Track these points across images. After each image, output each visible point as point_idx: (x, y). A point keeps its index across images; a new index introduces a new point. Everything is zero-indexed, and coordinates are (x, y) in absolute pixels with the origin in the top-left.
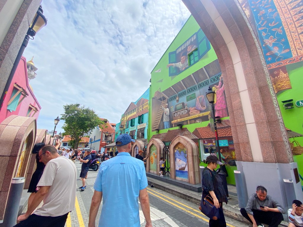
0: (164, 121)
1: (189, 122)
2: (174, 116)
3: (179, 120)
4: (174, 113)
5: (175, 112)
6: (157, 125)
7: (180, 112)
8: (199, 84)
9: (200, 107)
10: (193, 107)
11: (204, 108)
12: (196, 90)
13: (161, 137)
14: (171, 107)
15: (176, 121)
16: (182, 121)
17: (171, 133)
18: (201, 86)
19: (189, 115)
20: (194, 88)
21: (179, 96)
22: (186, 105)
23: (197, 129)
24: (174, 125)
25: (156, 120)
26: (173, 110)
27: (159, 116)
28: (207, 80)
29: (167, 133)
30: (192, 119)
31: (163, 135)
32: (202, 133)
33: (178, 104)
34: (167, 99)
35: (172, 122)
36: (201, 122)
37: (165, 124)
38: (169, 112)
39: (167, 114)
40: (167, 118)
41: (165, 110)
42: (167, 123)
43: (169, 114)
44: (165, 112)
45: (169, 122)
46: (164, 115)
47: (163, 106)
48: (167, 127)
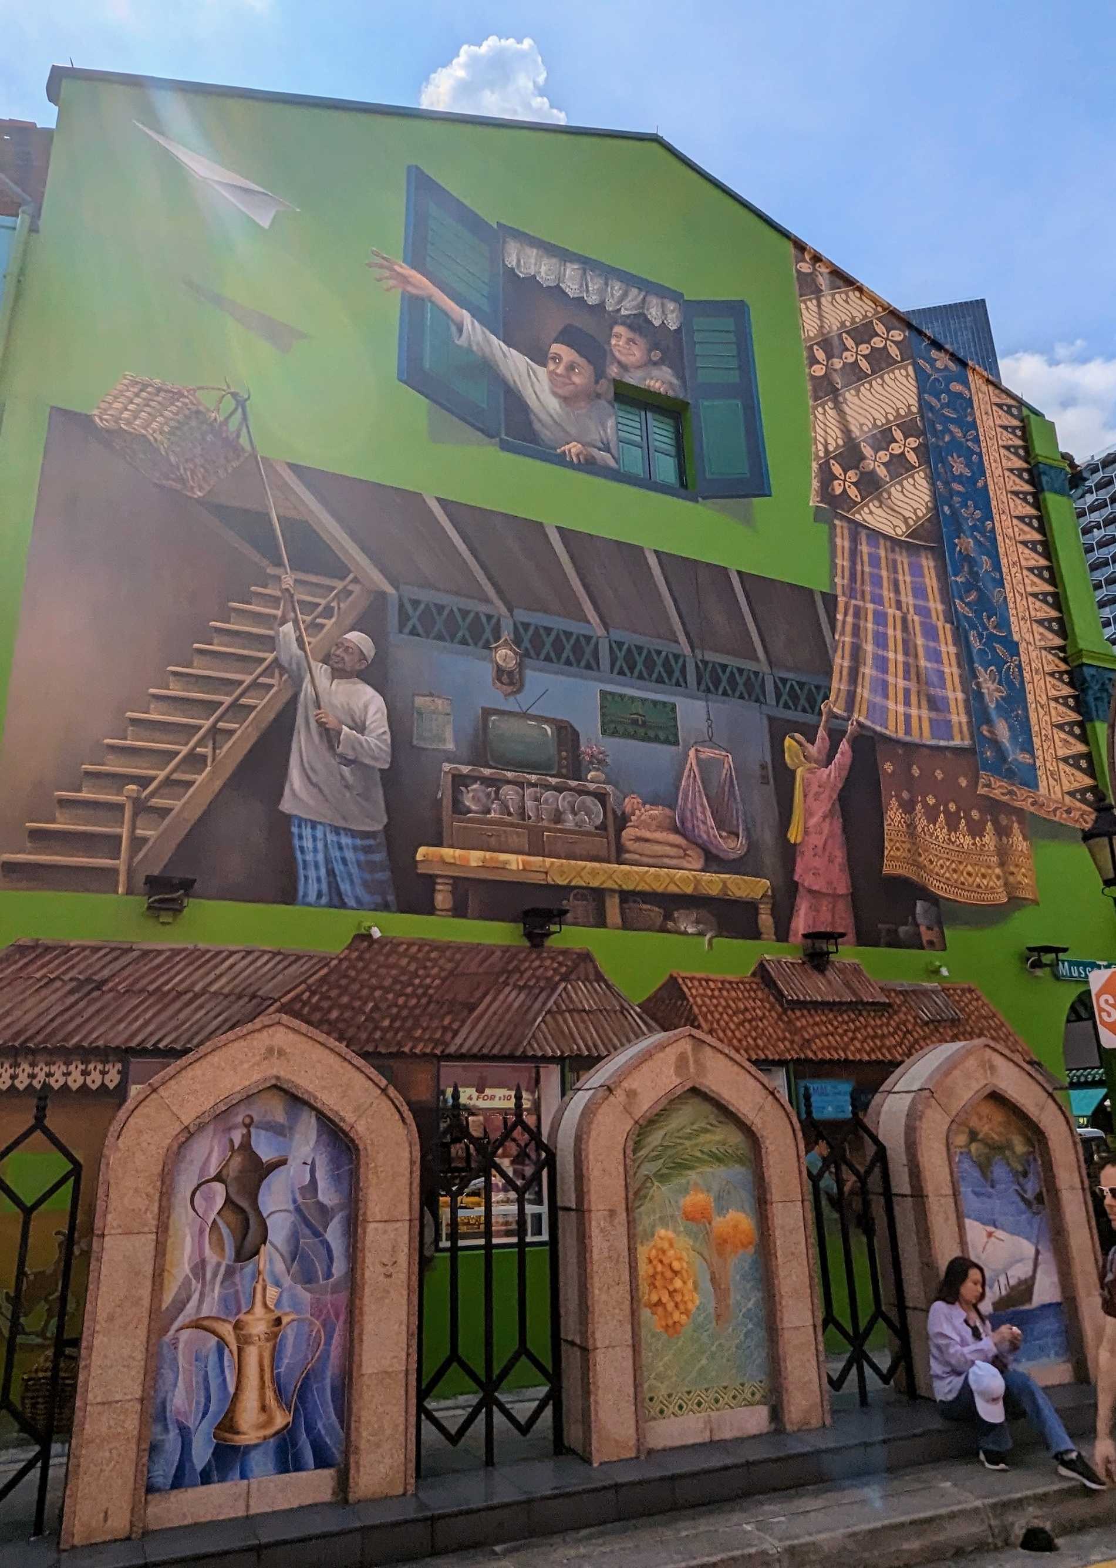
0: (287, 806)
1: (612, 905)
2: (458, 808)
3: (514, 862)
4: (459, 781)
5: (465, 769)
6: (135, 815)
7: (529, 792)
8: (705, 663)
9: (706, 826)
10: (654, 801)
11: (733, 845)
12: (678, 684)
13: (222, 987)
14: (419, 701)
15: (474, 864)
16: (543, 876)
17: (404, 971)
18: (717, 682)
19: (620, 849)
20: (666, 663)
21: (523, 645)
22: (592, 756)
23: (683, 979)
24: (453, 893)
25: (108, 741)
26: (443, 740)
27: (207, 724)
28: (756, 674)
29: (341, 961)
30: (639, 888)
31: (263, 976)
32: (717, 1016)
33: (510, 705)
34: (356, 580)
35: (422, 851)
36: (712, 938)
37: (315, 850)
38: (384, 733)
39: (358, 747)
40: (348, 795)
41: (317, 682)
42: (345, 840)
43: (392, 762)
44: (313, 712)
45: (381, 839)
46: (292, 735)
47: (289, 627)
48: (345, 887)
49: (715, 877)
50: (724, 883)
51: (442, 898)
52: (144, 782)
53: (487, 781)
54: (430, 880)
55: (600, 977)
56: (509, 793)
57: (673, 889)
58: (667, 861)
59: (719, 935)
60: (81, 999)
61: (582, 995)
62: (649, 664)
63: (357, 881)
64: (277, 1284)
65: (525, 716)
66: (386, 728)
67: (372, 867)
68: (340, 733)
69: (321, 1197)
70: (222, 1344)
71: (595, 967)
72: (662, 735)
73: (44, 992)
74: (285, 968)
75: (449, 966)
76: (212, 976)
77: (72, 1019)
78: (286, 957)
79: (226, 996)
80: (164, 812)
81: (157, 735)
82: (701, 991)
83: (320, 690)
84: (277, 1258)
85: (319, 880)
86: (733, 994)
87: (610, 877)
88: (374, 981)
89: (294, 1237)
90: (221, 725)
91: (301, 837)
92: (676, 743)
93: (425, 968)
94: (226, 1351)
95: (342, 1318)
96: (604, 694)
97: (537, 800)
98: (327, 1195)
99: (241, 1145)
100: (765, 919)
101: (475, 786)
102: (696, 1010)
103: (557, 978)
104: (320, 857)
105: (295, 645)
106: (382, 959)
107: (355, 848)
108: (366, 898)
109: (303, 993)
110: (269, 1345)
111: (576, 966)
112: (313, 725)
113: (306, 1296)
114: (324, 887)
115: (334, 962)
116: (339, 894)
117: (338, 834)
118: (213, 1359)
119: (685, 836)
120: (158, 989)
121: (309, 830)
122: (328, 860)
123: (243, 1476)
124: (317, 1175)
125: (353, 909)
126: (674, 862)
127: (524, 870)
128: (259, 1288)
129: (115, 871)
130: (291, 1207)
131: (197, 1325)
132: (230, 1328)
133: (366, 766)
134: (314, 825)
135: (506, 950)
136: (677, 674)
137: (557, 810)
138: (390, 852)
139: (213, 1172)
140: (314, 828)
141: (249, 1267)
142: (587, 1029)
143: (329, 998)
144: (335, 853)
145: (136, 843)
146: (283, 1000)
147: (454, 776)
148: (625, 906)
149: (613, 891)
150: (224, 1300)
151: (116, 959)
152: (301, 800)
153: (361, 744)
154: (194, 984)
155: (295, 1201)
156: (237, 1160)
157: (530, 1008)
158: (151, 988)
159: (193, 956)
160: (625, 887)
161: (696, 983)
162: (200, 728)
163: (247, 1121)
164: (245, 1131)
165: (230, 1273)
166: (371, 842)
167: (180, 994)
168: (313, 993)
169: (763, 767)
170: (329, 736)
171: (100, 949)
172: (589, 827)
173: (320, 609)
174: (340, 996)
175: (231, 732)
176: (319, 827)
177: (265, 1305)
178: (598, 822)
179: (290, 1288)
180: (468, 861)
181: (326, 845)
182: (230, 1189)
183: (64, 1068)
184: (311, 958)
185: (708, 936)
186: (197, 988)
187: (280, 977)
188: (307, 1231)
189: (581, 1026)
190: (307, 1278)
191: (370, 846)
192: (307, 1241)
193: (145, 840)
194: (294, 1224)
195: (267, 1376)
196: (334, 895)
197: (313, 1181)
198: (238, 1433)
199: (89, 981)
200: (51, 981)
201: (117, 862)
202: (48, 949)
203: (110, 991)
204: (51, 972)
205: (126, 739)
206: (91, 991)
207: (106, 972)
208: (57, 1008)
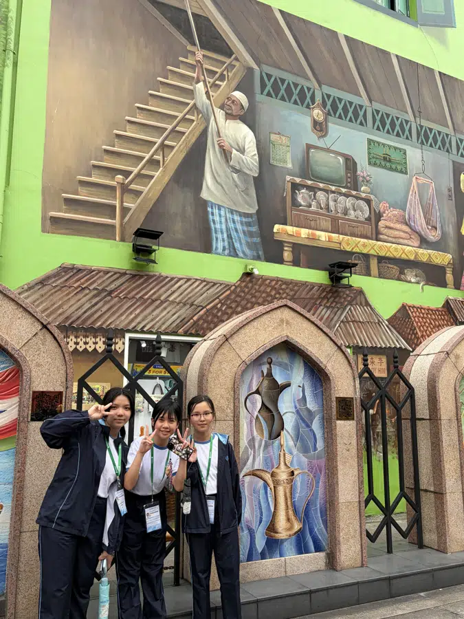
0: (204, 195)
1: (374, 264)
2: (295, 203)
3: (323, 236)
4: (295, 187)
5: (298, 180)
6: (122, 194)
7: (331, 196)
8: (422, 127)
9: (420, 222)
10: (393, 206)
11: (434, 234)
12: (407, 138)
13: (175, 299)
14: (273, 137)
15: (303, 236)
16: (338, 245)
17: (269, 295)
18: (427, 138)
19: (378, 233)
20: (401, 125)
21: (327, 109)
22: (363, 177)
23: (409, 307)
24: (292, 252)
25: (104, 147)
26: (285, 162)
27: (159, 141)
28: (447, 135)
29: (236, 287)
30: (387, 255)
31: (196, 293)
32: (425, 328)
33: (320, 143)
34: (236, 59)
35: (277, 227)
36: (423, 285)
37: (221, 222)
38: (255, 155)
39: (241, 161)
40: (237, 190)
41: (218, 120)
42: (237, 218)
43: (260, 173)
44: (216, 139)
45: (255, 218)
46: (206, 152)
47: (201, 85)
48: (237, 245)
49: (425, 252)
50: (430, 255)
51: (287, 255)
52: (126, 174)
53: (309, 188)
54: (281, 244)
55: (368, 304)
56: (321, 195)
57: (404, 257)
58: (401, 241)
59: (427, 284)
60: (101, 300)
61: (359, 313)
62: (393, 125)
63: (243, 242)
64: (291, 453)
65: (328, 150)
66: (256, 152)
67: (251, 234)
68: (231, 153)
69: (308, 406)
70: (266, 484)
71: (366, 299)
72: (399, 167)
73: (80, 296)
74: (208, 289)
75: (291, 293)
76: (169, 292)
77: (96, 312)
78: (208, 283)
79: (178, 304)
80: (138, 193)
81: (132, 146)
82: (418, 313)
83: (220, 125)
84: (289, 437)
85: (223, 240)
86: (434, 317)
87: (373, 248)
88: (254, 299)
89: (297, 428)
90: (167, 142)
91: (213, 214)
92: (406, 173)
93: (280, 294)
94: (269, 489)
95: (323, 473)
96: (370, 141)
97: (335, 201)
98: (311, 405)
99: (267, 375)
100: (449, 277)
101: (303, 191)
102: (415, 324)
103: (346, 303)
104: (224, 227)
105: (204, 97)
106: (257, 287)
107: (242, 223)
108: (248, 251)
109: (217, 304)
110: (289, 486)
111: (356, 297)
112: (217, 147)
113: (305, 460)
114: (226, 243)
115: (233, 287)
116: (234, 249)
117: (232, 214)
118: (262, 492)
119: (411, 228)
120: (141, 297)
121: (217, 211)
122: (228, 229)
123: (281, 556)
124: (306, 394)
125: (242, 258)
126: (406, 241)
127: (329, 241)
128: (282, 454)
129: (113, 227)
130: (294, 410)
131: (253, 473)
132: (270, 476)
133: (246, 174)
134: (219, 207)
135: (320, 285)
136: (407, 132)
137: (346, 208)
138: (260, 227)
139: (254, 389)
140: (219, 209)
141: (276, 442)
142: (361, 332)
143: (231, 308)
144: (231, 225)
145: (125, 210)
146: (208, 307)
147: (292, 183)
148: (380, 265)
149: (375, 256)
150: (265, 460)
151: (118, 278)
152: (212, 192)
153: (243, 161)
154: (160, 296)
155: (296, 408)
156: (266, 383)
157: (332, 319)
158: (138, 296)
159: (159, 280)
160: (380, 254)
161: (415, 310)
162: (155, 143)
163: (269, 360)
164: (268, 366)
165: (266, 446)
166: (250, 220)
167: (153, 301)
168: (223, 305)
169: (450, 190)
170: (226, 154)
171: (108, 272)
172: (362, 219)
173: (217, 75)
174: (237, 306)
175: (172, 148)
176: (222, 209)
177: (286, 464)
178: (367, 215)
179: (297, 455)
180: (300, 234)
181: (226, 220)
182: (264, 399)
183: (93, 340)
184: (221, 284)
185: (421, 284)
186: (162, 298)
187: (205, 294)
188: (303, 425)
189: (359, 330)
190: (305, 450)
191: (249, 222)
192: (303, 429)
193: (129, 209)
194: (296, 420)
195: (289, 503)
196: (231, 250)
197: (304, 397)
198: (277, 533)
199: (104, 290)
200: (83, 289)
201: (114, 221)
202: (79, 270)
203: (116, 297)
204: (83, 284)
205: (114, 146)
206: (105, 297)
207: (113, 286)
208: (87, 306)
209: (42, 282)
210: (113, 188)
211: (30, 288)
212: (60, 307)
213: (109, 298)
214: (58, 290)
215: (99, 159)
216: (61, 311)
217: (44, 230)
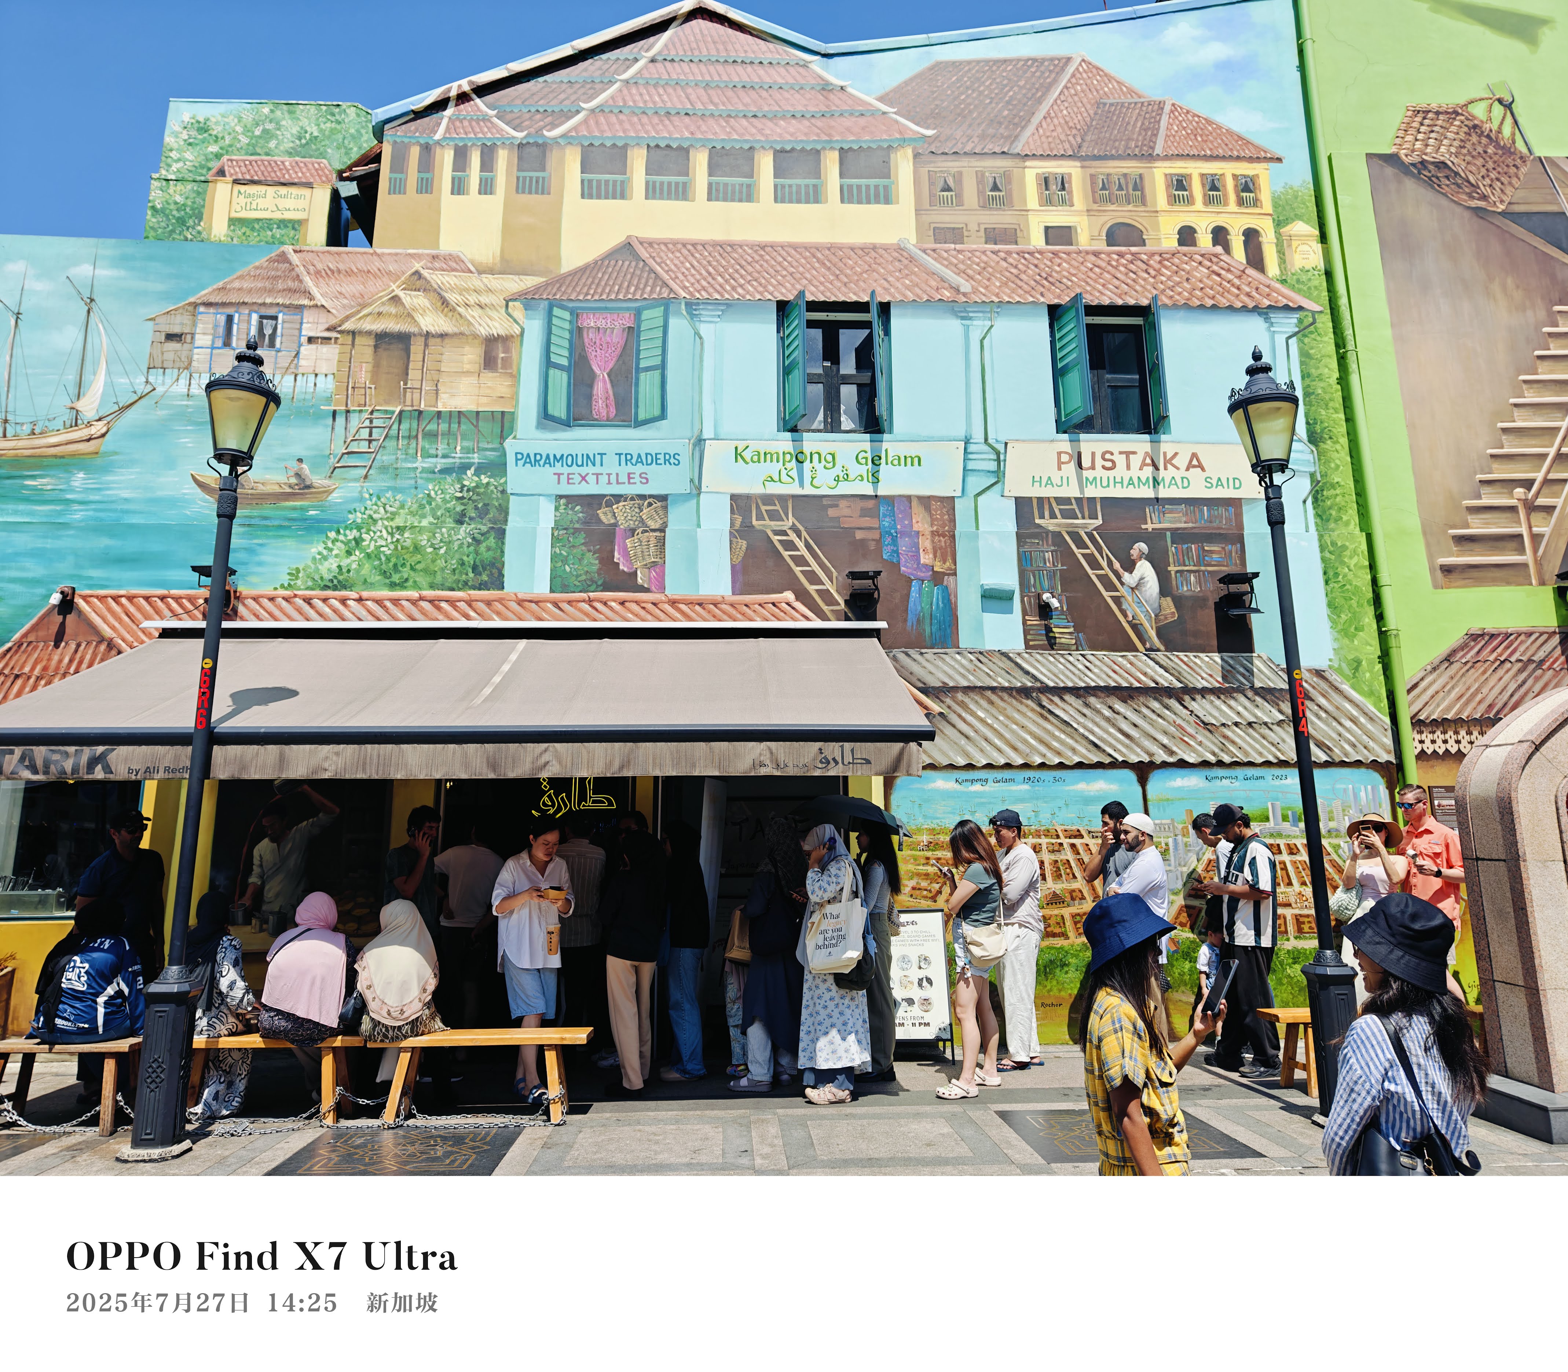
6: (1528, 514)
25: (1489, 451)
27: (1565, 424)
52: (1528, 484)
77: (1525, 693)
80: (1550, 509)
81: (1526, 441)
129: (1525, 565)
145: (1536, 538)
151: (1546, 641)
162: (1560, 429)
171: (1531, 633)
193: (1540, 536)
199: (1530, 661)
200: (1503, 662)
201: (1524, 557)
202: (1493, 636)
203: (1549, 668)
204: (1500, 655)
205: (1502, 447)
206: (1534, 670)
207: (1541, 655)
208: (1512, 687)
209: (1448, 659)
210: (1513, 509)
211: (1435, 669)
212: (1478, 690)
213: (1539, 672)
214: (1472, 667)
215: (1487, 470)
216: (1479, 697)
217: (1436, 586)
